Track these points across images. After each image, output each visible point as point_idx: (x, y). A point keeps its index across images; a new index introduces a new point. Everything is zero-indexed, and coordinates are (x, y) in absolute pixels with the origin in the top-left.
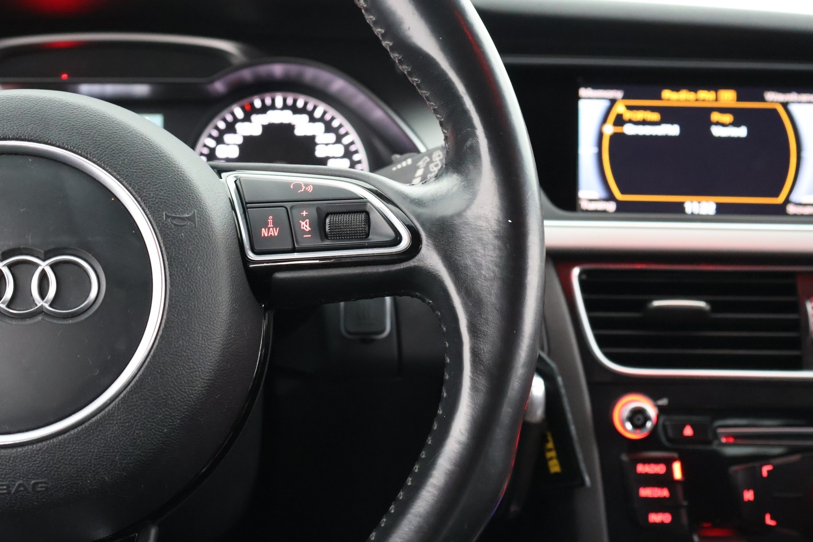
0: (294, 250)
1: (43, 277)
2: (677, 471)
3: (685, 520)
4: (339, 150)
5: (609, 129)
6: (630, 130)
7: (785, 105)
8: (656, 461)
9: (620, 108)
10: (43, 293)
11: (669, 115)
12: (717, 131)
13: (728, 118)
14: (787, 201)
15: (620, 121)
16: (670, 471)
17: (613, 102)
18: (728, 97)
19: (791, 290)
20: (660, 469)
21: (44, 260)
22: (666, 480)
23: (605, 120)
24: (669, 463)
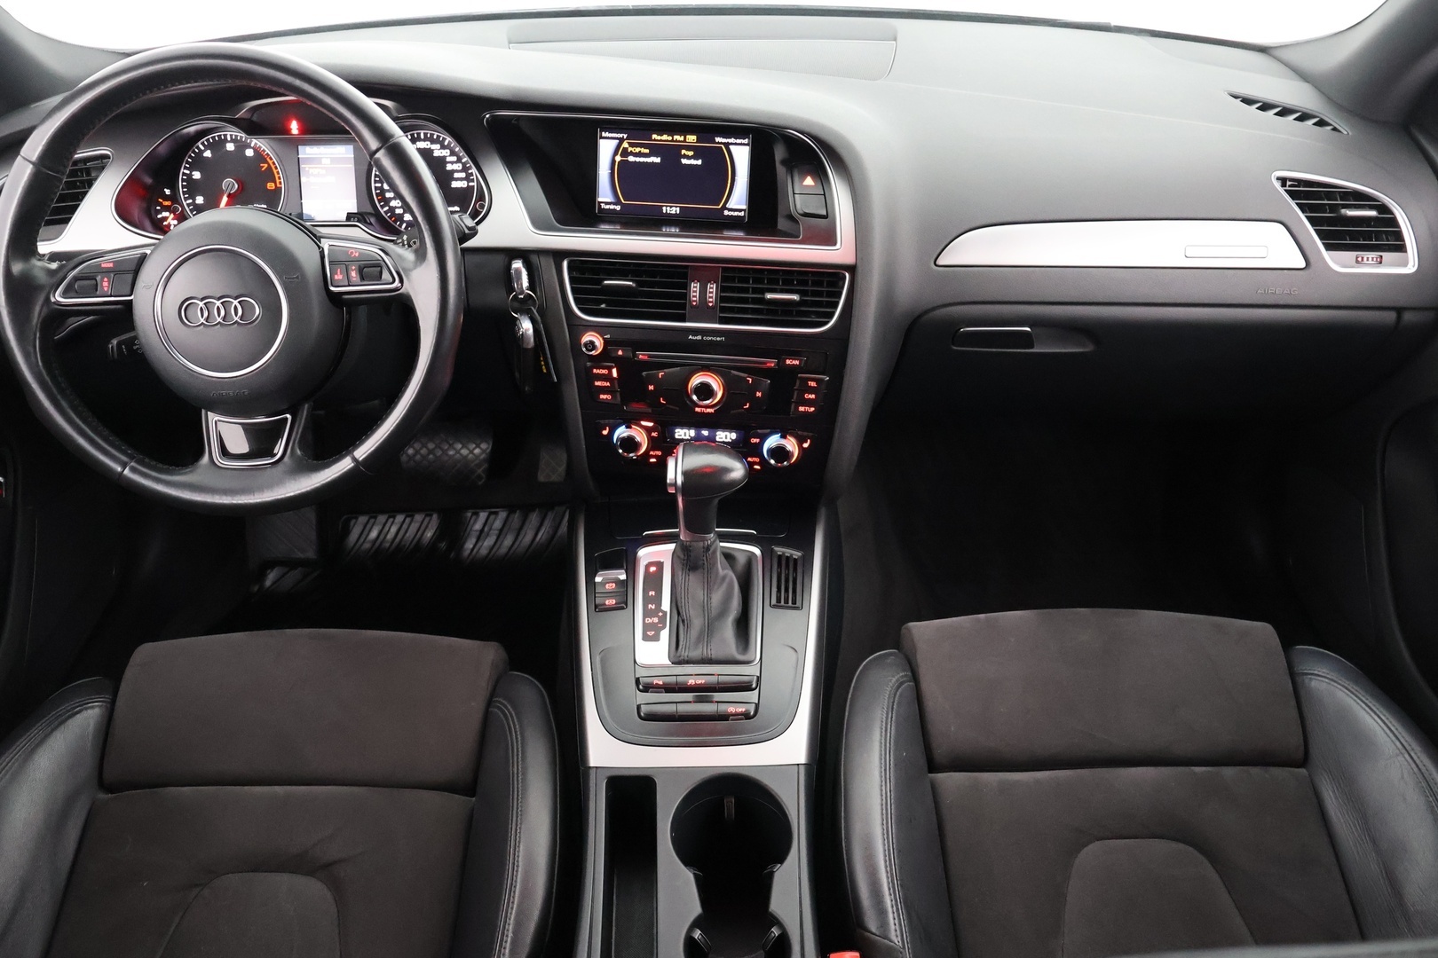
0: (349, 286)
1: (236, 308)
2: (615, 373)
3: (619, 398)
4: (458, 166)
5: (618, 158)
6: (631, 159)
7: (727, 145)
8: (603, 368)
9: (625, 145)
10: (236, 314)
11: (655, 149)
12: (684, 161)
13: (691, 153)
14: (724, 208)
15: (625, 153)
16: (610, 372)
17: (621, 140)
18: (692, 138)
19: (685, 276)
20: (605, 372)
21: (235, 299)
22: (608, 378)
23: (616, 153)
24: (610, 369)
